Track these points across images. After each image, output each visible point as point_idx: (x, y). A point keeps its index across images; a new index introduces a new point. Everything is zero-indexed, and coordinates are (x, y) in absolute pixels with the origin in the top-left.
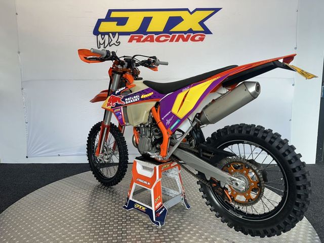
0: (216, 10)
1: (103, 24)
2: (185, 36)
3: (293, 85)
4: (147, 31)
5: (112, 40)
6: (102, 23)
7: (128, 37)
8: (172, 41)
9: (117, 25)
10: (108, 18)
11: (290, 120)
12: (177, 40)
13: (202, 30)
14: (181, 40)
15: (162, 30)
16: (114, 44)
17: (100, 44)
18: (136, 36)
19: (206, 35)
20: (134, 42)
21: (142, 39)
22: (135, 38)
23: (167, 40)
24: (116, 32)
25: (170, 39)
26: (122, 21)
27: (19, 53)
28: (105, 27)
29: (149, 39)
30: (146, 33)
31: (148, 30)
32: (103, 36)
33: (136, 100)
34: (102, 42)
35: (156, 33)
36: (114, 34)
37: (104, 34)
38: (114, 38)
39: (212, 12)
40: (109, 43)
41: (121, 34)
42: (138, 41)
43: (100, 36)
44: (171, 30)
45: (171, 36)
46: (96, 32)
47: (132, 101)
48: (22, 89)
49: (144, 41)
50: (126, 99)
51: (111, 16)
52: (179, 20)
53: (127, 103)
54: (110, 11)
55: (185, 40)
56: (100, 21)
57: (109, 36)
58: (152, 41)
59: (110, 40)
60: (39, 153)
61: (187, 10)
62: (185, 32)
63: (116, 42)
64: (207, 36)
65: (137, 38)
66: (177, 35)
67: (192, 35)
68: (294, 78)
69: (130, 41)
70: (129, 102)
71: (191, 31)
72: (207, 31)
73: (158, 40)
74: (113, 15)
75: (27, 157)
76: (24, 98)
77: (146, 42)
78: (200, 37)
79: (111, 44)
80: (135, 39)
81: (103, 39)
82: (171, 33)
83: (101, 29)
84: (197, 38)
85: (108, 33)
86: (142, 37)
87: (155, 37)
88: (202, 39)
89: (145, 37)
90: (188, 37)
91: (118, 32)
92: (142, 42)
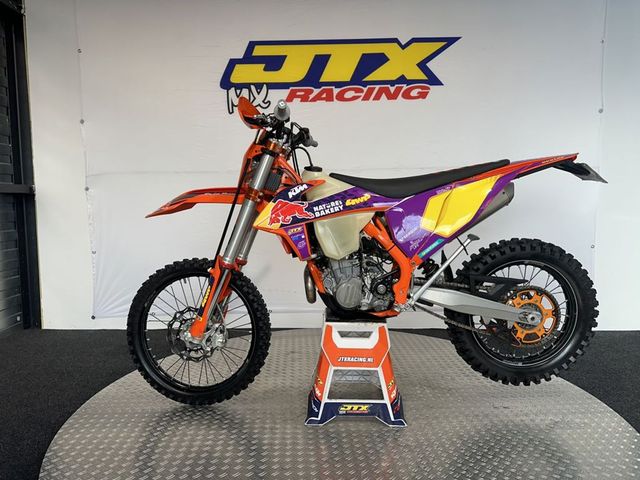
0: (450, 41)
1: (238, 68)
2: (392, 89)
4: (321, 80)
5: (255, 99)
6: (237, 66)
7: (285, 93)
8: (366, 98)
9: (265, 69)
10: (249, 58)
11: (593, 247)
12: (377, 97)
13: (424, 77)
14: (384, 96)
15: (348, 78)
16: (259, 105)
17: (233, 105)
18: (301, 91)
19: (431, 87)
20: (297, 101)
21: (311, 96)
22: (298, 93)
23: (359, 97)
24: (264, 83)
25: (363, 95)
26: (274, 63)
27: (82, 122)
29: (324, 96)
30: (318, 85)
31: (323, 79)
32: (238, 91)
33: (337, 209)
34: (236, 101)
35: (338, 84)
36: (259, 86)
41: (272, 86)
42: (304, 99)
43: (232, 91)
44: (366, 79)
45: (365, 89)
46: (226, 83)
47: (327, 212)
48: (87, 189)
49: (314, 100)
50: (316, 209)
51: (254, 54)
52: (381, 59)
53: (317, 215)
54: (252, 45)
55: (392, 97)
56: (232, 63)
57: (250, 91)
58: (329, 98)
59: (252, 98)
60: (116, 310)
61: (395, 40)
62: (392, 83)
63: (263, 101)
64: (433, 89)
65: (303, 93)
66: (377, 87)
67: (405, 87)
69: (290, 99)
70: (323, 213)
71: (402, 80)
72: (433, 80)
73: (341, 97)
74: (258, 51)
75: (93, 318)
76: (89, 206)
77: (318, 102)
78: (420, 90)
80: (299, 96)
81: (238, 96)
82: (365, 84)
83: (235, 78)
84: (414, 93)
85: (247, 86)
86: (312, 91)
87: (336, 91)
88: (423, 95)
89: (316, 91)
90: (398, 91)
91: (267, 84)
92: (311, 101)
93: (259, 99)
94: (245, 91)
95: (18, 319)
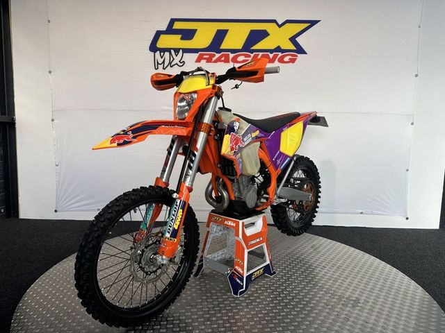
0: (313, 23)
1: (162, 37)
2: (271, 56)
3: (412, 124)
4: (221, 48)
6: (162, 35)
7: (196, 56)
9: (182, 39)
10: (170, 30)
11: (407, 170)
13: (294, 48)
15: (240, 47)
16: (177, 64)
17: (158, 63)
18: (206, 55)
19: (298, 55)
20: (204, 61)
21: (214, 59)
22: (205, 56)
24: (180, 49)
25: (250, 59)
26: (188, 34)
27: (50, 72)
28: (165, 41)
29: (223, 59)
30: (219, 51)
31: (223, 47)
32: (162, 54)
34: (161, 61)
35: (233, 51)
36: (177, 51)
37: (163, 50)
38: (176, 56)
39: (307, 25)
40: (170, 63)
41: (186, 51)
42: (209, 60)
43: (158, 53)
45: (252, 55)
46: (153, 48)
48: (53, 120)
49: (216, 61)
51: (174, 28)
52: (264, 34)
54: (173, 21)
55: (271, 61)
56: (158, 34)
57: (170, 54)
58: (227, 61)
59: (172, 59)
60: (74, 205)
61: (274, 21)
62: (271, 51)
63: (180, 62)
64: (300, 56)
65: (207, 57)
66: (261, 54)
67: (280, 54)
68: (413, 115)
69: (198, 60)
71: (278, 49)
72: (300, 50)
73: (235, 60)
74: (177, 26)
75: (56, 211)
76: (54, 132)
77: (219, 63)
78: (290, 57)
79: (172, 65)
80: (205, 58)
81: (162, 57)
82: (252, 51)
83: (160, 45)
84: (287, 59)
85: (169, 50)
86: (215, 55)
87: (231, 56)
88: (292, 61)
89: (218, 55)
90: (275, 57)
91: (182, 49)
92: (214, 62)
93: (177, 60)
94: (167, 54)
95: (2, 211)
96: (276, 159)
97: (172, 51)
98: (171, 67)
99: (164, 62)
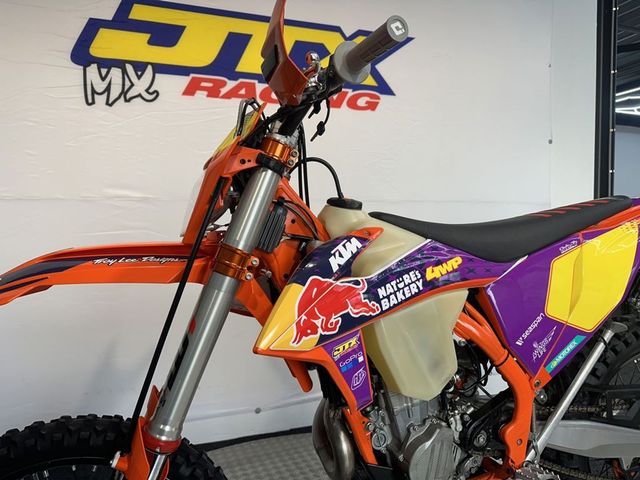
4: (238, 70)
5: (132, 85)
6: (103, 31)
7: (184, 81)
9: (150, 42)
10: (123, 21)
13: (375, 84)
16: (140, 95)
17: (94, 92)
18: (207, 81)
19: (382, 96)
20: (201, 95)
21: (224, 91)
22: (204, 84)
26: (165, 36)
29: (243, 92)
30: (235, 76)
31: (240, 68)
32: (104, 71)
33: (415, 290)
34: (100, 86)
36: (140, 67)
37: (106, 64)
38: (139, 77)
40: (124, 93)
41: (161, 69)
42: (213, 93)
43: (93, 69)
47: (400, 296)
49: (228, 96)
50: (381, 292)
54: (129, 3)
56: (93, 27)
57: (125, 72)
59: (128, 84)
61: (337, 29)
63: (147, 91)
64: (384, 98)
65: (210, 85)
67: (352, 93)
69: (190, 91)
70: (394, 301)
72: (384, 88)
74: (138, 13)
77: (232, 99)
78: (368, 99)
79: (128, 96)
80: (204, 89)
81: (103, 79)
83: (97, 50)
84: (362, 102)
86: (224, 84)
87: (260, 87)
88: (372, 106)
89: (231, 84)
90: (342, 97)
91: (152, 64)
92: (223, 97)
93: (140, 86)
94: (116, 73)
96: (528, 342)
97: (130, 68)
98: (127, 101)
99: (108, 89)
